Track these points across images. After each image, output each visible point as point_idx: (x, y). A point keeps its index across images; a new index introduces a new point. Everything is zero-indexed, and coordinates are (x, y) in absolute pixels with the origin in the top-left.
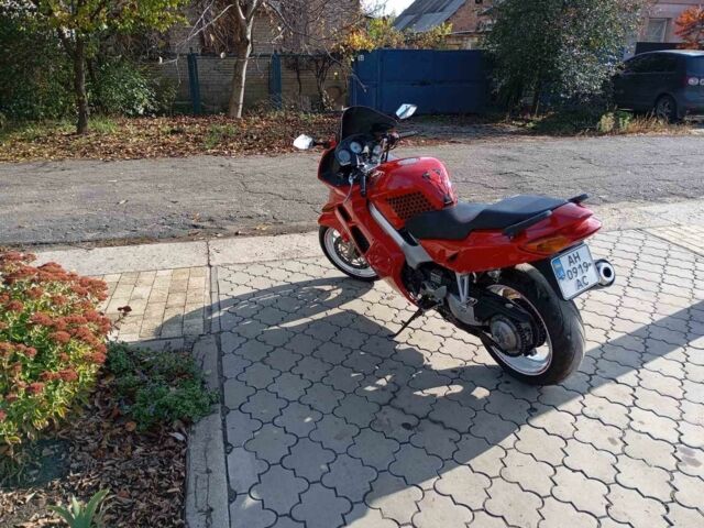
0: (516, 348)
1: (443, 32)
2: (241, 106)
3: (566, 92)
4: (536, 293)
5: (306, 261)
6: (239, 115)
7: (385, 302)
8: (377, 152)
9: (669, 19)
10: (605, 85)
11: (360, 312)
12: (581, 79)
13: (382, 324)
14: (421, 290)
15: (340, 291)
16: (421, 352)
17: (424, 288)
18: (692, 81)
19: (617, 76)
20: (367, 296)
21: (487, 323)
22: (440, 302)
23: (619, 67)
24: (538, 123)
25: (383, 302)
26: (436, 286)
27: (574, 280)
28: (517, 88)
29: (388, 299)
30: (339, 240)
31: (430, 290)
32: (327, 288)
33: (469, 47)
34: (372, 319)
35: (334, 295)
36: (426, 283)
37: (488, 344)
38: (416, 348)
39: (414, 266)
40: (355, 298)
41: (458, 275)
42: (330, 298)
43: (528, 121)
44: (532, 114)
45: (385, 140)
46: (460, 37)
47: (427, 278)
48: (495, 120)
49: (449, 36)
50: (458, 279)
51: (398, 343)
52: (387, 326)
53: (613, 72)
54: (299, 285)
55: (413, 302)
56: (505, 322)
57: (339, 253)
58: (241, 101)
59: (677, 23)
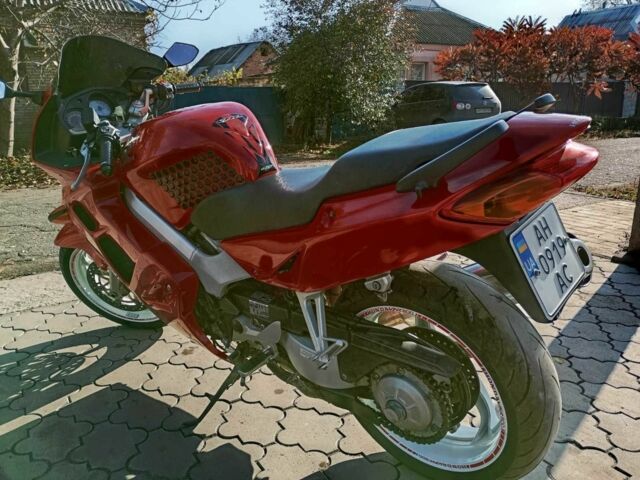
0: (432, 426)
1: (235, 76)
2: (12, 144)
3: (356, 119)
4: (465, 313)
5: (52, 310)
6: (10, 153)
7: (180, 359)
8: (137, 111)
9: (426, 63)
10: (387, 113)
11: (134, 385)
12: (368, 107)
13: (172, 402)
14: (235, 334)
15: (103, 351)
16: (245, 449)
17: (240, 330)
18: (460, 106)
19: (396, 104)
20: (149, 355)
21: (363, 382)
22: (271, 353)
23: (398, 97)
24: (334, 150)
25: (175, 360)
26: (262, 323)
27: (552, 275)
28: (310, 119)
29: (185, 353)
30: (93, 269)
31: (251, 332)
32: (79, 350)
33: (261, 85)
34: (156, 396)
35: (90, 361)
36: (241, 320)
37: (369, 420)
38: (235, 443)
39: (218, 293)
40: (128, 360)
41: (302, 297)
42: (83, 367)
43: (325, 150)
44: (327, 143)
45: (149, 91)
46: (252, 79)
47: (243, 311)
48: (294, 151)
49: (240, 80)
50: (303, 304)
51: (203, 437)
52: (181, 406)
53: (393, 101)
54: (29, 353)
55: (222, 356)
56: (402, 377)
57: (97, 289)
58: (12, 137)
59: (435, 63)
